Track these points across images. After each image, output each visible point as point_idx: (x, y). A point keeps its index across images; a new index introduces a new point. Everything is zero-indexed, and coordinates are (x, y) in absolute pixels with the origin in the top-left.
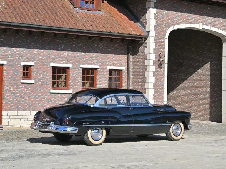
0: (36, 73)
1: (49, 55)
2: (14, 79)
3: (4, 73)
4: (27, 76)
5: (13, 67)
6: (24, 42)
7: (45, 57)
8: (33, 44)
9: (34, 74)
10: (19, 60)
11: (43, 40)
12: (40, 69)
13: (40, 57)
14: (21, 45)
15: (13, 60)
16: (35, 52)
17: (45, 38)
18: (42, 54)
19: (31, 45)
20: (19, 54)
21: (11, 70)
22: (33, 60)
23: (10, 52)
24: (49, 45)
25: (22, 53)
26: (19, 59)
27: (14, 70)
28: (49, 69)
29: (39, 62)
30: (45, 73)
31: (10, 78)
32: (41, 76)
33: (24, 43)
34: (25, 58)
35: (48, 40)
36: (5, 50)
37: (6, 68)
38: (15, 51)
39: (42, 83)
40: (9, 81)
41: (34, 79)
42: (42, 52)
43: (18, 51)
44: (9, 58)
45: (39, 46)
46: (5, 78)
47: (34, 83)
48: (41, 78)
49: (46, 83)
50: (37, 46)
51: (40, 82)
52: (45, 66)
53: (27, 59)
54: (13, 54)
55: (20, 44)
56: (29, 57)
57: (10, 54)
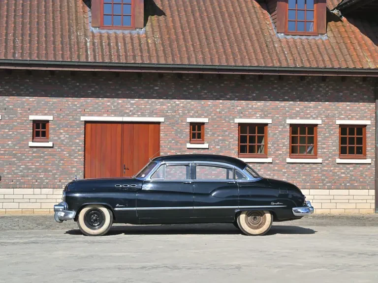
0: (211, 133)
1: (232, 106)
2: (177, 142)
3: (161, 135)
4: (198, 138)
5: (174, 126)
6: (192, 89)
7: (225, 110)
8: (206, 91)
9: (209, 135)
10: (185, 116)
11: (222, 85)
12: (217, 127)
13: (218, 110)
14: (187, 93)
15: (174, 116)
16: (209, 103)
17: (225, 83)
18: (221, 106)
19: (203, 94)
20: (183, 107)
21: (172, 130)
22: (206, 114)
23: (169, 105)
24: (232, 92)
25: (189, 105)
26: (184, 113)
27: (176, 130)
28: (232, 127)
29: (215, 117)
30: (227, 133)
31: (170, 142)
32: (220, 138)
33: (191, 91)
34: (193, 112)
35: (231, 85)
36: (162, 102)
37: (163, 128)
38: (177, 102)
39: (221, 147)
40: (169, 146)
41: (207, 143)
42: (221, 103)
43: (183, 103)
44: (168, 114)
45: (215, 94)
46: (163, 142)
47: (208, 149)
48: (220, 140)
49: (227, 147)
50: (212, 94)
51: (219, 147)
52: (225, 123)
53: (197, 114)
54: (174, 107)
55: (185, 93)
56: (200, 111)
57: (170, 107)
